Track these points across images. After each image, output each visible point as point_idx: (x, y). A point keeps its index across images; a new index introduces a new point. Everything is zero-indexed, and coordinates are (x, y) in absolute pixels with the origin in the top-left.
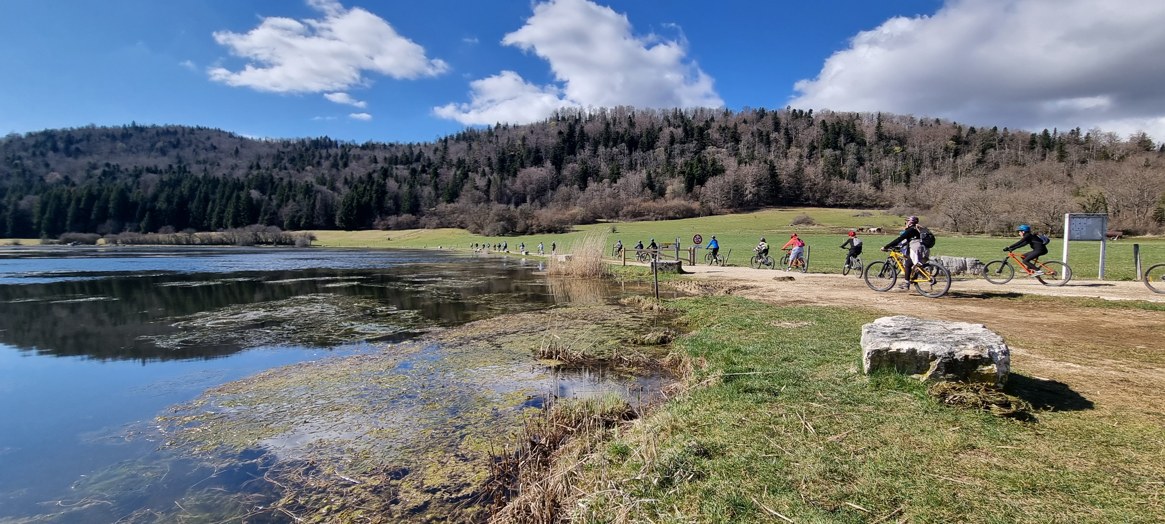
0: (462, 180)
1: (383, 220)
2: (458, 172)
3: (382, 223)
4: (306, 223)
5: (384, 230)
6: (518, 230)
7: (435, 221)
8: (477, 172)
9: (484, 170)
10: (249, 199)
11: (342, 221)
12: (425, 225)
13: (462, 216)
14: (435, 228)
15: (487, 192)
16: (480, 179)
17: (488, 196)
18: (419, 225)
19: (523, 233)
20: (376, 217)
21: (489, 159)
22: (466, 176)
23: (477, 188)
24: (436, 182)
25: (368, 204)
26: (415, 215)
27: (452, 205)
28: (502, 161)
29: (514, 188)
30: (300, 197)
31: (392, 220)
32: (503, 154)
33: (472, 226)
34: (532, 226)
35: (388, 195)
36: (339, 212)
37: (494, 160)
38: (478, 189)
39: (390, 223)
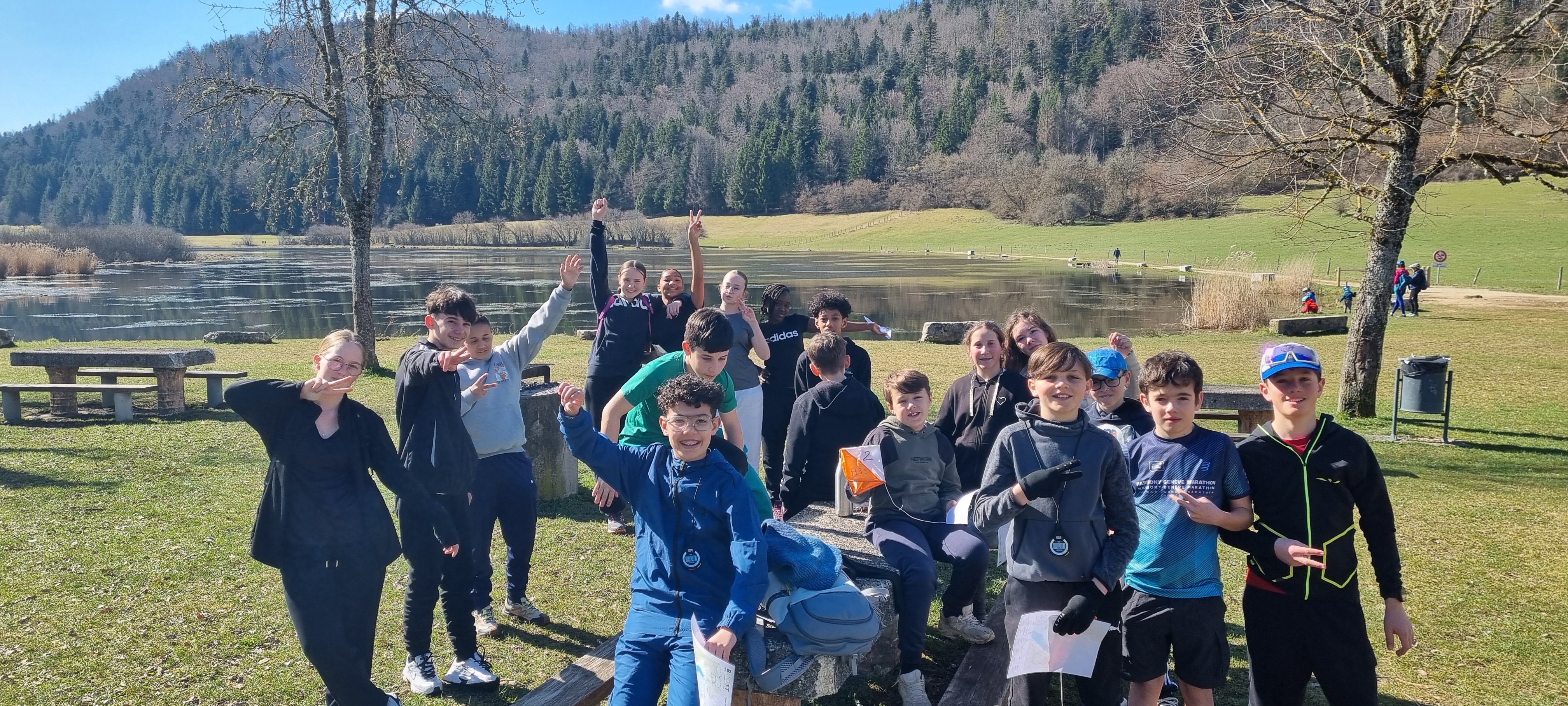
0: (973, 101)
1: (815, 194)
2: (966, 83)
3: (814, 199)
4: (674, 201)
5: (818, 213)
6: (1106, 210)
7: (920, 192)
8: (1005, 80)
9: (1020, 75)
10: (576, 160)
11: (739, 197)
12: (899, 202)
13: (977, 182)
14: (922, 208)
15: (1031, 126)
16: (1014, 97)
17: (1034, 134)
18: (887, 202)
19: (1118, 217)
20: (801, 188)
21: (1032, 45)
22: (982, 90)
23: (1008, 119)
24: (917, 108)
25: (786, 162)
26: (878, 181)
27: (955, 156)
28: (1061, 48)
29: (1090, 112)
30: (661, 151)
31: (833, 192)
32: (1064, 30)
33: (1001, 203)
34: (1137, 201)
35: (824, 141)
36: (732, 179)
37: (1044, 48)
38: (1010, 121)
39: (829, 199)
